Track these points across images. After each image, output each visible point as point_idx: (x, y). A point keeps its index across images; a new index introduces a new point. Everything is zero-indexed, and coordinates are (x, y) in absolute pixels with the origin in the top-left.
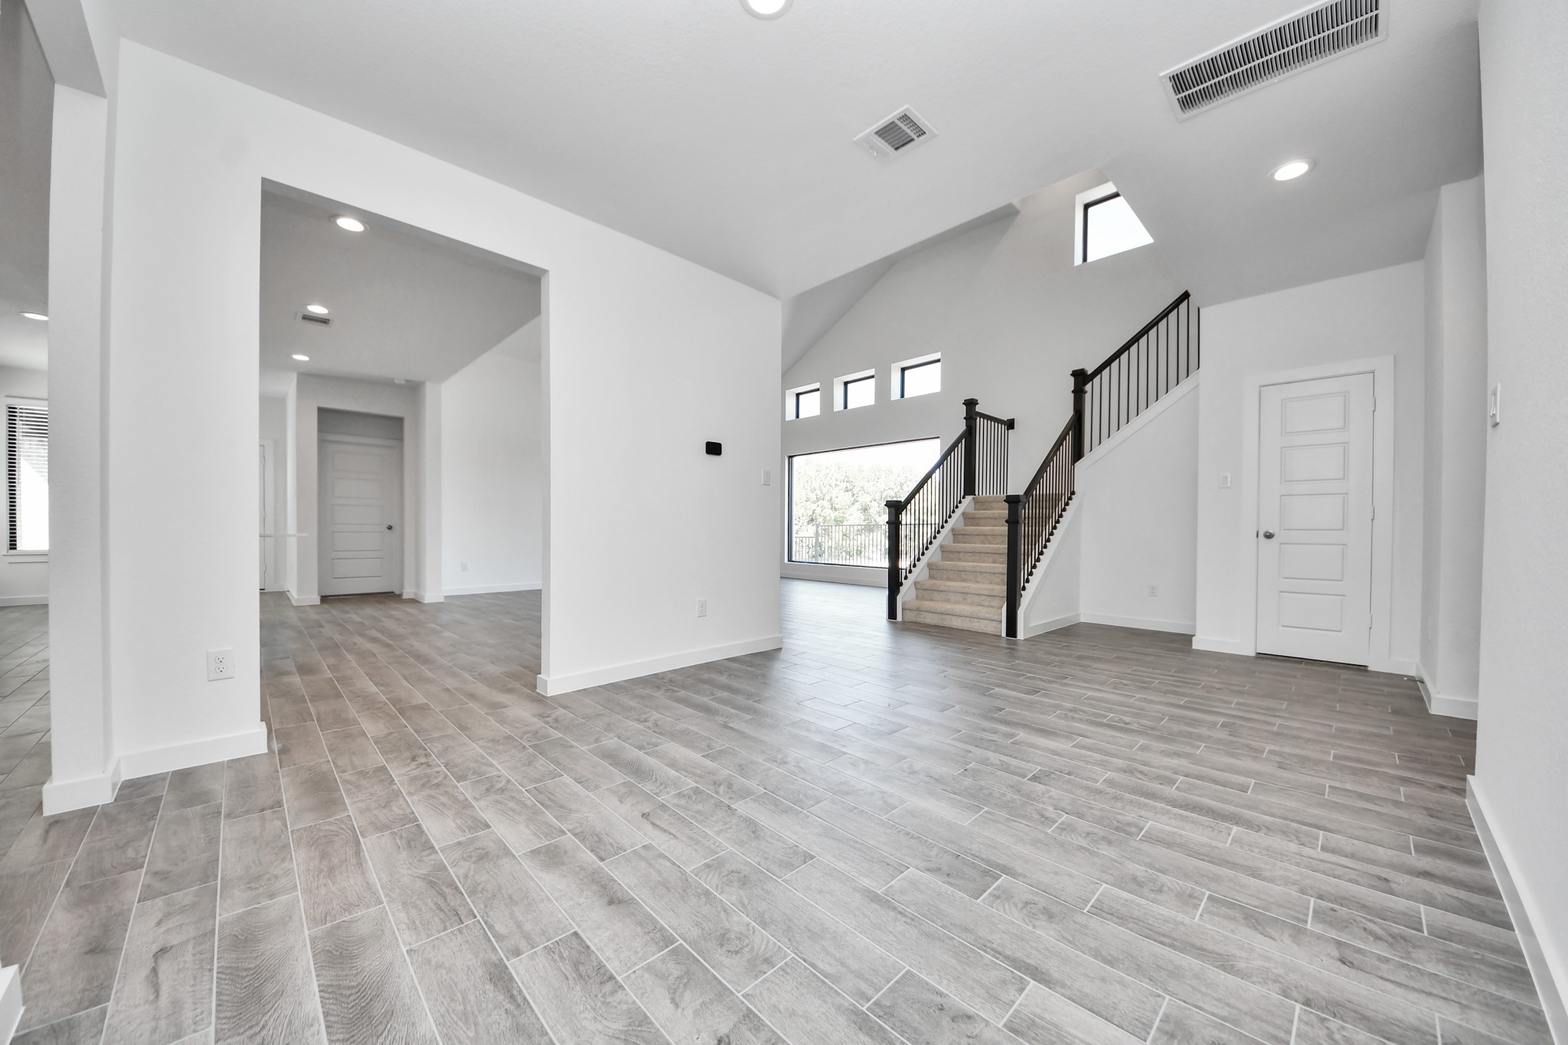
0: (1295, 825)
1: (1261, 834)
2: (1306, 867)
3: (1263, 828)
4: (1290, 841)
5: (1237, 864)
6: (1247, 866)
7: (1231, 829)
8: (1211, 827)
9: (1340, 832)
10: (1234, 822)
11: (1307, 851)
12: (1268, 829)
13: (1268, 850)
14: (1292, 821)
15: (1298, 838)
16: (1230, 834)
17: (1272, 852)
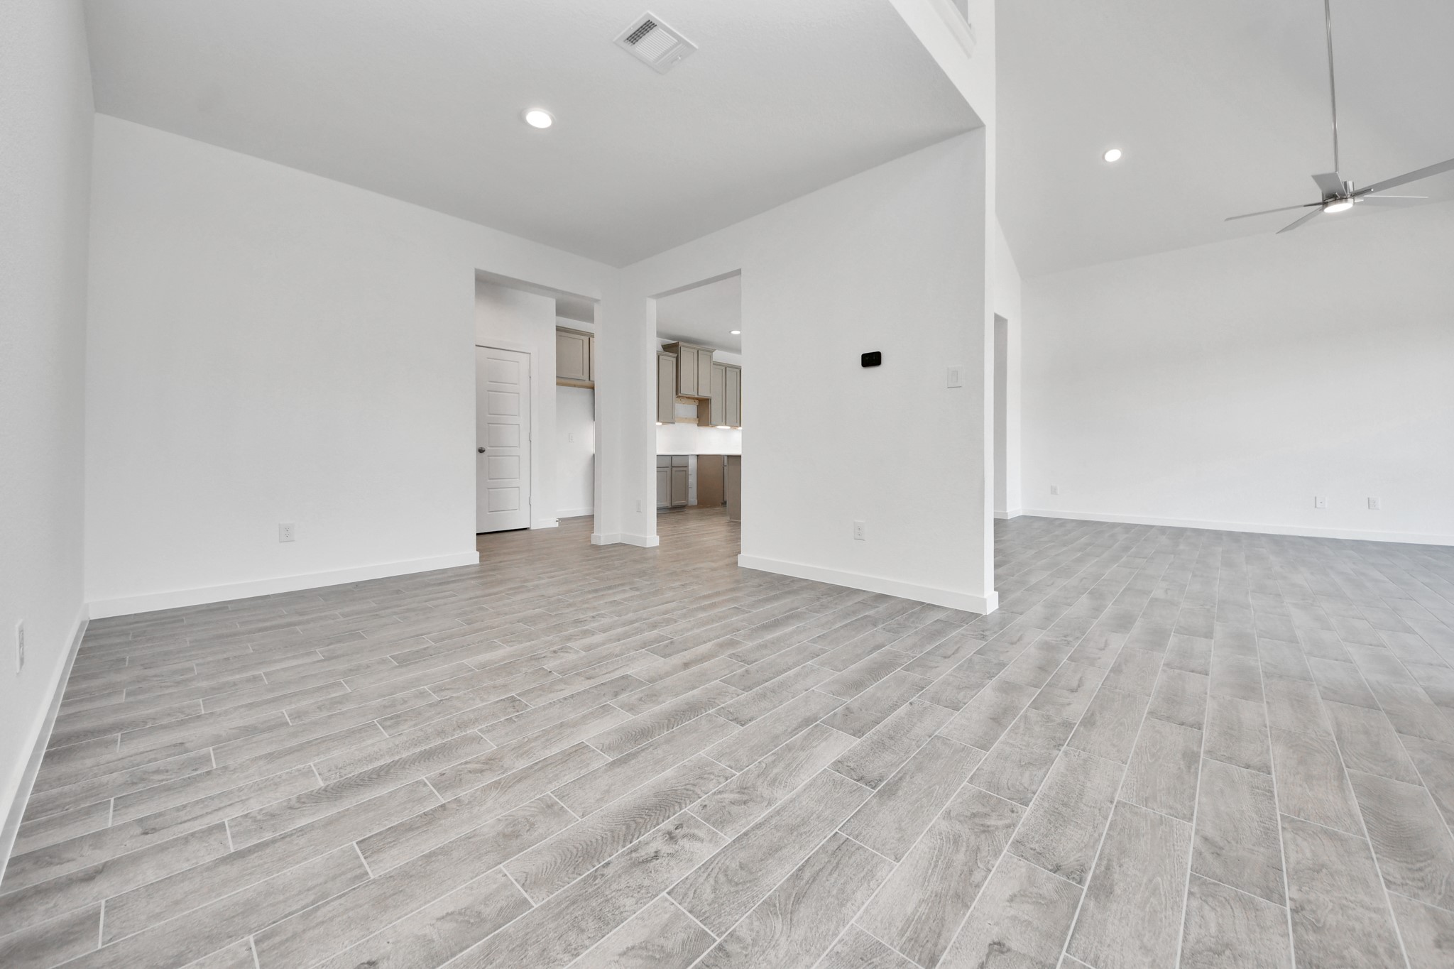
0: (268, 836)
1: (294, 797)
2: (231, 792)
3: (297, 805)
4: (261, 810)
5: (290, 754)
6: (281, 757)
7: (325, 780)
8: (341, 768)
9: (208, 869)
10: (329, 789)
11: (237, 812)
12: (291, 808)
13: (276, 784)
14: (274, 841)
15: (255, 820)
16: (320, 774)
17: (270, 785)
